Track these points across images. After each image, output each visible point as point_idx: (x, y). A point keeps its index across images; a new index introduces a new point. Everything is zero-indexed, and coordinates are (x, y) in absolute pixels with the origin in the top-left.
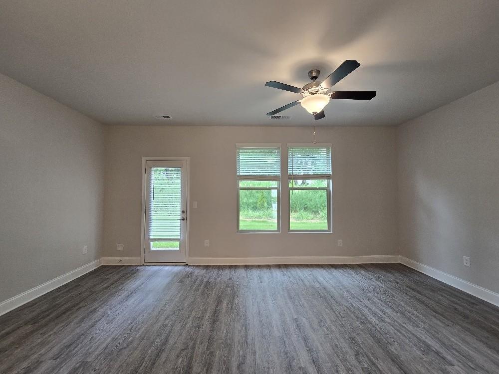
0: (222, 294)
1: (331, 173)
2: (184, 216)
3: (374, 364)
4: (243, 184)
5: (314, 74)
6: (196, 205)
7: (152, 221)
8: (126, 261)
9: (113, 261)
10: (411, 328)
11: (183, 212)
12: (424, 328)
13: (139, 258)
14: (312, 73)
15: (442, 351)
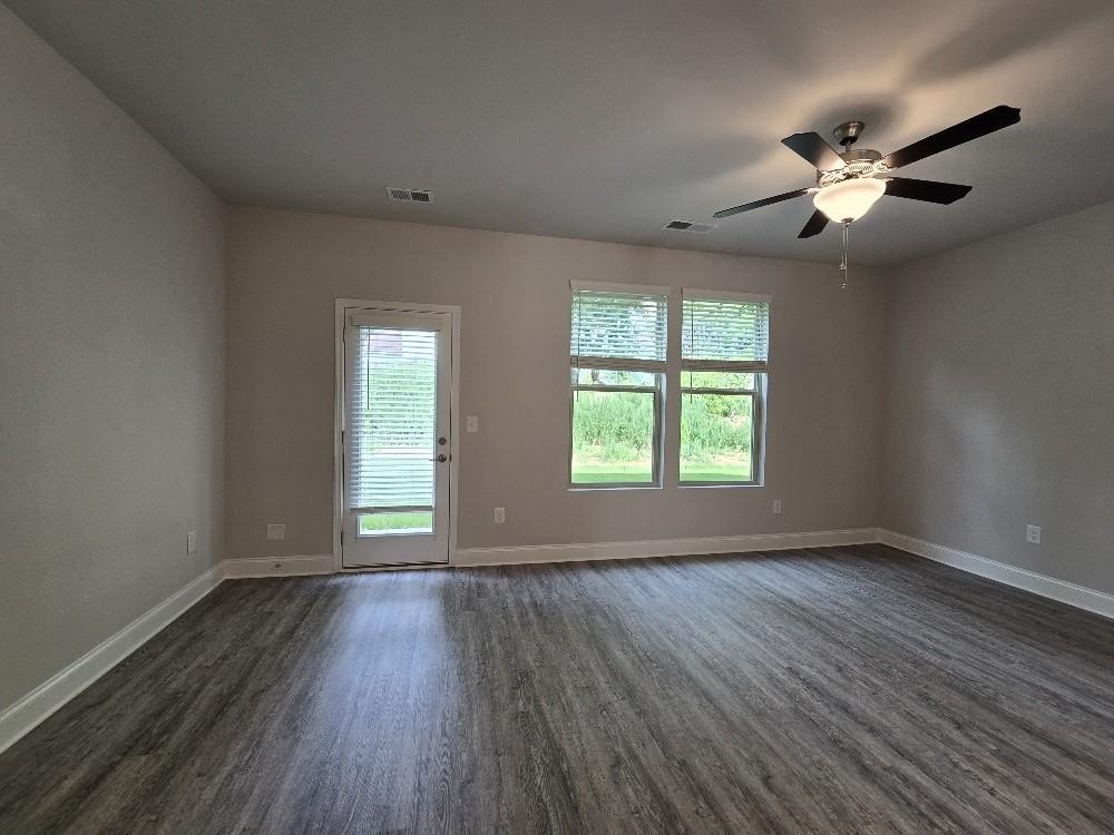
0: (590, 628)
1: (766, 360)
2: (445, 450)
3: (1001, 741)
4: (584, 376)
5: (852, 132)
6: (473, 424)
7: (362, 463)
8: (294, 565)
9: (258, 567)
10: (1002, 665)
11: (441, 441)
12: (1021, 663)
13: (330, 557)
14: (849, 127)
15: (1084, 702)
